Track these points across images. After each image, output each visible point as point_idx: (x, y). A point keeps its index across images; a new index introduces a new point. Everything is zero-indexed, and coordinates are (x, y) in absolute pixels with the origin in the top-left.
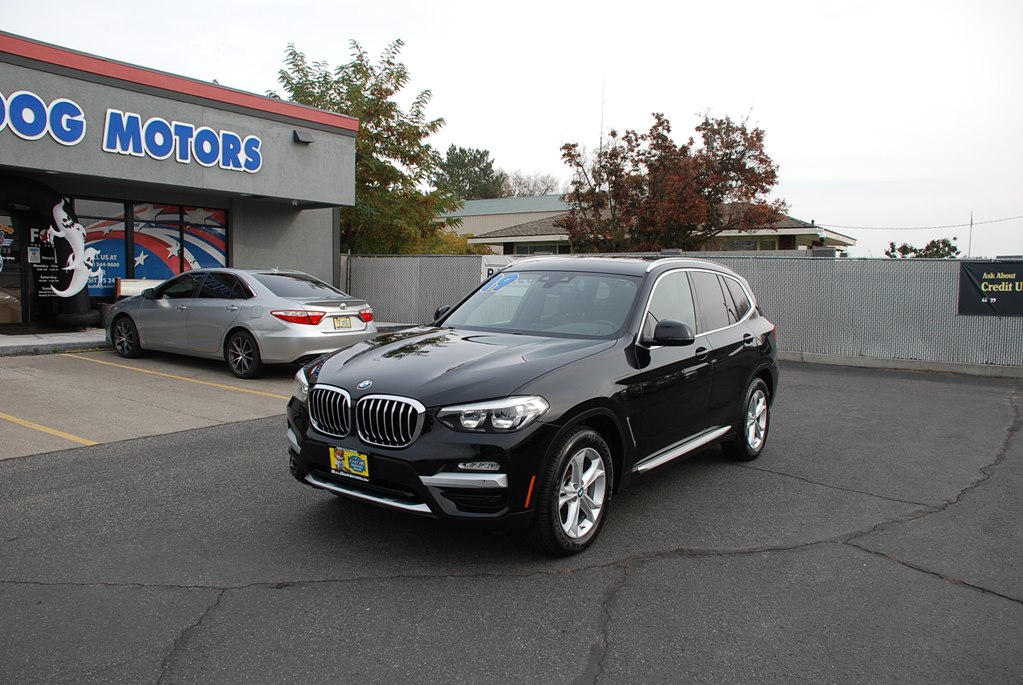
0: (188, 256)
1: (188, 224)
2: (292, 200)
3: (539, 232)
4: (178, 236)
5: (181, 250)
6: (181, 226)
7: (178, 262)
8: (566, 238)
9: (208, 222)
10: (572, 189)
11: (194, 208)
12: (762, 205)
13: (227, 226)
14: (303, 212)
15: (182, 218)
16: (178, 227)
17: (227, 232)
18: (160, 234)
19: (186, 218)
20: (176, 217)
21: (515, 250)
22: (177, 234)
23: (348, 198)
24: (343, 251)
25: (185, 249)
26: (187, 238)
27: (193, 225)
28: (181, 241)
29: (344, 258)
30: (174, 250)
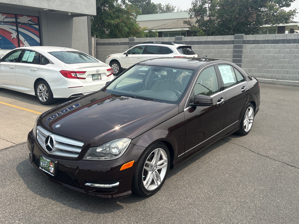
0: (21, 38)
1: (20, 23)
2: (68, 12)
3: (173, 27)
4: (16, 29)
5: (18, 35)
6: (16, 24)
7: (17, 40)
8: (188, 29)
9: (30, 22)
10: (191, 7)
11: (22, 15)
12: (283, 12)
13: (39, 24)
14: (74, 18)
15: (16, 20)
16: (15, 25)
17: (39, 27)
18: (7, 27)
19: (19, 20)
20: (14, 20)
21: (163, 36)
22: (15, 28)
23: (93, 12)
24: (92, 35)
25: (19, 35)
26: (20, 29)
27: (22, 24)
28: (17, 31)
29: (93, 39)
30: (14, 35)
